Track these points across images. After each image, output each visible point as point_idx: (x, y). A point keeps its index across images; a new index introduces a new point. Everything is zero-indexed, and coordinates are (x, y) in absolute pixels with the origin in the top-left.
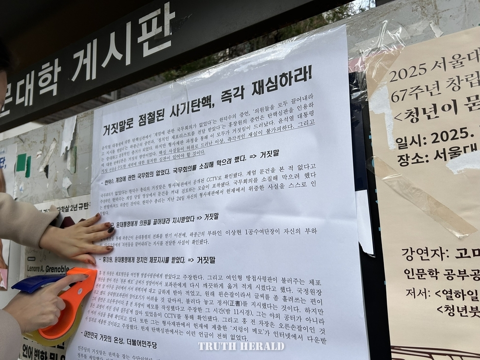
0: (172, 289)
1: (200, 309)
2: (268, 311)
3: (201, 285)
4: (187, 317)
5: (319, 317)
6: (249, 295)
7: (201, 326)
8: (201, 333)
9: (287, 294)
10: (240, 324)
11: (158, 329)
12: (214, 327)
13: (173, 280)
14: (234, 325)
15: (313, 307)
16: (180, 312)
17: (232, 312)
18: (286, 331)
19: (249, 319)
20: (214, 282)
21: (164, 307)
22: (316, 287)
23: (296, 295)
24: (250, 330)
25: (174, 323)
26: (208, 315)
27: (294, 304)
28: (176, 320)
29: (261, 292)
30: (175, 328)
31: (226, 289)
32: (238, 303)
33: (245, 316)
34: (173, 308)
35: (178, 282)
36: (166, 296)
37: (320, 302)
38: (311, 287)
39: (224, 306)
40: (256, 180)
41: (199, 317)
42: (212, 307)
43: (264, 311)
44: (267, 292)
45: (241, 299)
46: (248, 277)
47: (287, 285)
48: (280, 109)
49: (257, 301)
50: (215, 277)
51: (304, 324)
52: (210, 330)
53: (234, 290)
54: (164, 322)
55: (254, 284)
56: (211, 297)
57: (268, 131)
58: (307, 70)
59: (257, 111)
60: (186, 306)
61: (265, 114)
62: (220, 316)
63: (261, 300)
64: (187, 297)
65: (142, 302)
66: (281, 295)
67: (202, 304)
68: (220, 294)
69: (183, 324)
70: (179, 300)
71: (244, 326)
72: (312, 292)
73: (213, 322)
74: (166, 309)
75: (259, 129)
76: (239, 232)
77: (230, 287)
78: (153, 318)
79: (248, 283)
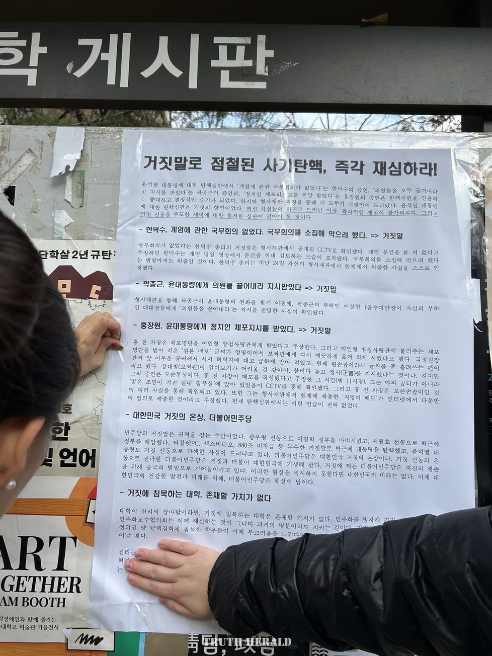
0: (278, 359)
1: (310, 379)
2: (383, 379)
3: (313, 355)
4: (293, 387)
5: (434, 380)
6: (363, 365)
7: (310, 395)
8: (308, 403)
9: (405, 363)
10: (353, 392)
11: (256, 401)
12: (325, 396)
13: (279, 350)
14: (346, 393)
15: (430, 372)
16: (286, 382)
17: (345, 381)
18: (400, 396)
19: (361, 387)
20: (327, 352)
21: (266, 377)
22: (434, 356)
23: (413, 362)
24: (362, 398)
25: (277, 394)
26: (319, 384)
27: (412, 371)
28: (281, 390)
29: (377, 362)
30: (277, 399)
31: (339, 359)
32: (351, 373)
33: (358, 385)
34: (277, 378)
35: (286, 351)
36: (270, 366)
37: (437, 368)
38: (430, 355)
39: (336, 376)
40: (379, 260)
41: (308, 387)
42: (323, 377)
43: (379, 379)
44: (383, 362)
45: (355, 369)
46: (364, 349)
47: (405, 355)
48: (403, 194)
49: (371, 371)
50: (329, 348)
51: (420, 387)
52: (320, 399)
53: (348, 360)
54: (264, 393)
55: (369, 355)
56: (323, 367)
57: (390, 213)
58: (433, 167)
59: (377, 190)
60: (294, 375)
61: (387, 195)
62: (331, 385)
63: (377, 370)
64: (296, 366)
65: (234, 372)
66: (398, 364)
67: (313, 374)
68: (334, 364)
69: (289, 394)
70: (286, 370)
71: (356, 394)
72: (430, 359)
73: (324, 392)
74: (269, 379)
75: (380, 209)
76: (358, 306)
77: (344, 358)
78: (251, 389)
79: (363, 354)
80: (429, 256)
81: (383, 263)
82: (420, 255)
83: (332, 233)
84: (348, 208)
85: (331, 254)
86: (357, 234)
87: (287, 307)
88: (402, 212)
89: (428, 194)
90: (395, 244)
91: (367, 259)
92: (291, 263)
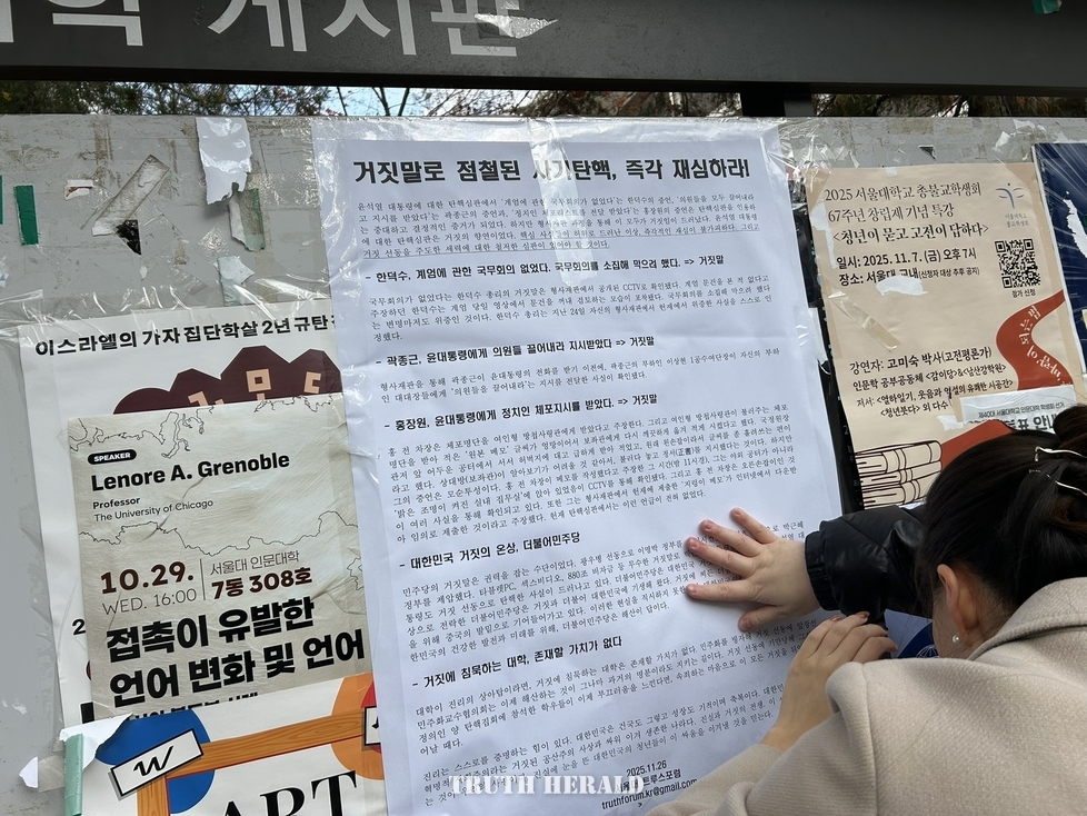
0: (597, 446)
1: (641, 467)
2: (728, 452)
3: (640, 434)
4: (622, 482)
5: (787, 444)
6: (702, 438)
7: (644, 490)
8: (644, 501)
9: (750, 427)
10: (694, 476)
11: (580, 511)
12: (662, 487)
13: (597, 434)
14: (686, 479)
15: (780, 435)
16: (612, 477)
17: (682, 463)
18: (750, 471)
19: (704, 468)
20: (656, 427)
21: (586, 475)
22: (783, 413)
23: (759, 425)
24: (707, 482)
25: (604, 496)
26: (653, 473)
27: (758, 437)
28: (607, 490)
29: (717, 431)
30: (606, 502)
31: (672, 435)
32: (688, 450)
33: (699, 465)
34: (601, 473)
35: (606, 434)
36: (589, 458)
37: (787, 428)
38: (777, 413)
39: (672, 458)
41: (640, 479)
42: (656, 462)
43: (723, 453)
44: (725, 429)
45: (692, 445)
46: (699, 417)
47: (747, 417)
48: (715, 203)
49: (713, 444)
50: (658, 421)
51: (771, 456)
52: (657, 493)
53: (682, 435)
54: (589, 498)
55: (707, 424)
56: (655, 449)
58: (743, 165)
60: (620, 466)
61: (696, 206)
62: (667, 472)
63: (719, 441)
64: (622, 453)
65: (545, 475)
66: (742, 429)
67: (644, 458)
68: (666, 442)
69: (618, 494)
70: (610, 460)
71: (699, 478)
72: (778, 418)
73: (661, 481)
74: (590, 477)
75: (690, 225)
76: (683, 360)
77: (677, 432)
78: (571, 495)
79: (699, 423)
80: (757, 284)
81: (705, 298)
82: (746, 284)
83: (637, 263)
84: (651, 226)
85: (641, 293)
86: (667, 262)
87: (599, 372)
88: (718, 228)
89: (743, 202)
90: (715, 270)
91: (685, 295)
92: (593, 310)
